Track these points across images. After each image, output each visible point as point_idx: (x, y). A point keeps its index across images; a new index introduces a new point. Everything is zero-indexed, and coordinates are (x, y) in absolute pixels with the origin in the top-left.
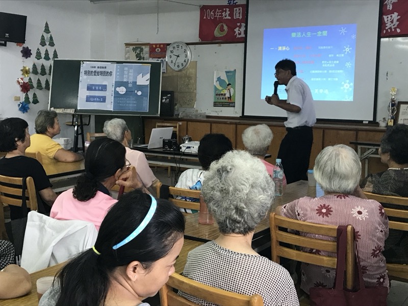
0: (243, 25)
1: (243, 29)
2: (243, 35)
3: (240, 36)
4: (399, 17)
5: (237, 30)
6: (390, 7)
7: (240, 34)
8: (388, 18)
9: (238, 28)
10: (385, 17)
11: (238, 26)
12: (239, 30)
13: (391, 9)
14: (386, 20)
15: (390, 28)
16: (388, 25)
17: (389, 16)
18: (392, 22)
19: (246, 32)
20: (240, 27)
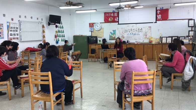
1: (118, 19)
2: (117, 20)
4: (161, 16)
5: (116, 19)
6: (158, 13)
7: (116, 20)
10: (157, 16)
15: (159, 18)
16: (158, 18)
18: (159, 17)
19: (118, 20)
20: (117, 18)
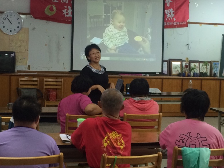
0: (70, 7)
1: (70, 11)
2: (70, 15)
3: (67, 16)
4: (174, 11)
5: (65, 11)
6: (168, 5)
7: (67, 14)
8: (167, 11)
9: (66, 10)
11: (66, 8)
12: (67, 11)
13: (169, 6)
14: (166, 12)
15: (170, 18)
16: (168, 16)
17: (168, 10)
18: (170, 14)
19: (73, 13)
20: (68, 9)
